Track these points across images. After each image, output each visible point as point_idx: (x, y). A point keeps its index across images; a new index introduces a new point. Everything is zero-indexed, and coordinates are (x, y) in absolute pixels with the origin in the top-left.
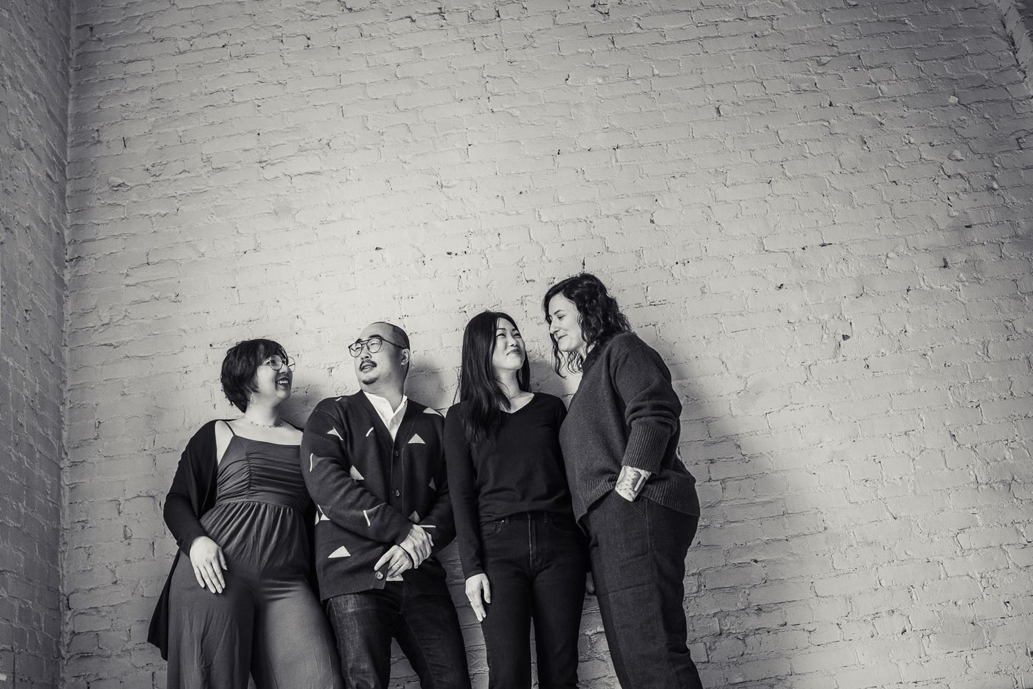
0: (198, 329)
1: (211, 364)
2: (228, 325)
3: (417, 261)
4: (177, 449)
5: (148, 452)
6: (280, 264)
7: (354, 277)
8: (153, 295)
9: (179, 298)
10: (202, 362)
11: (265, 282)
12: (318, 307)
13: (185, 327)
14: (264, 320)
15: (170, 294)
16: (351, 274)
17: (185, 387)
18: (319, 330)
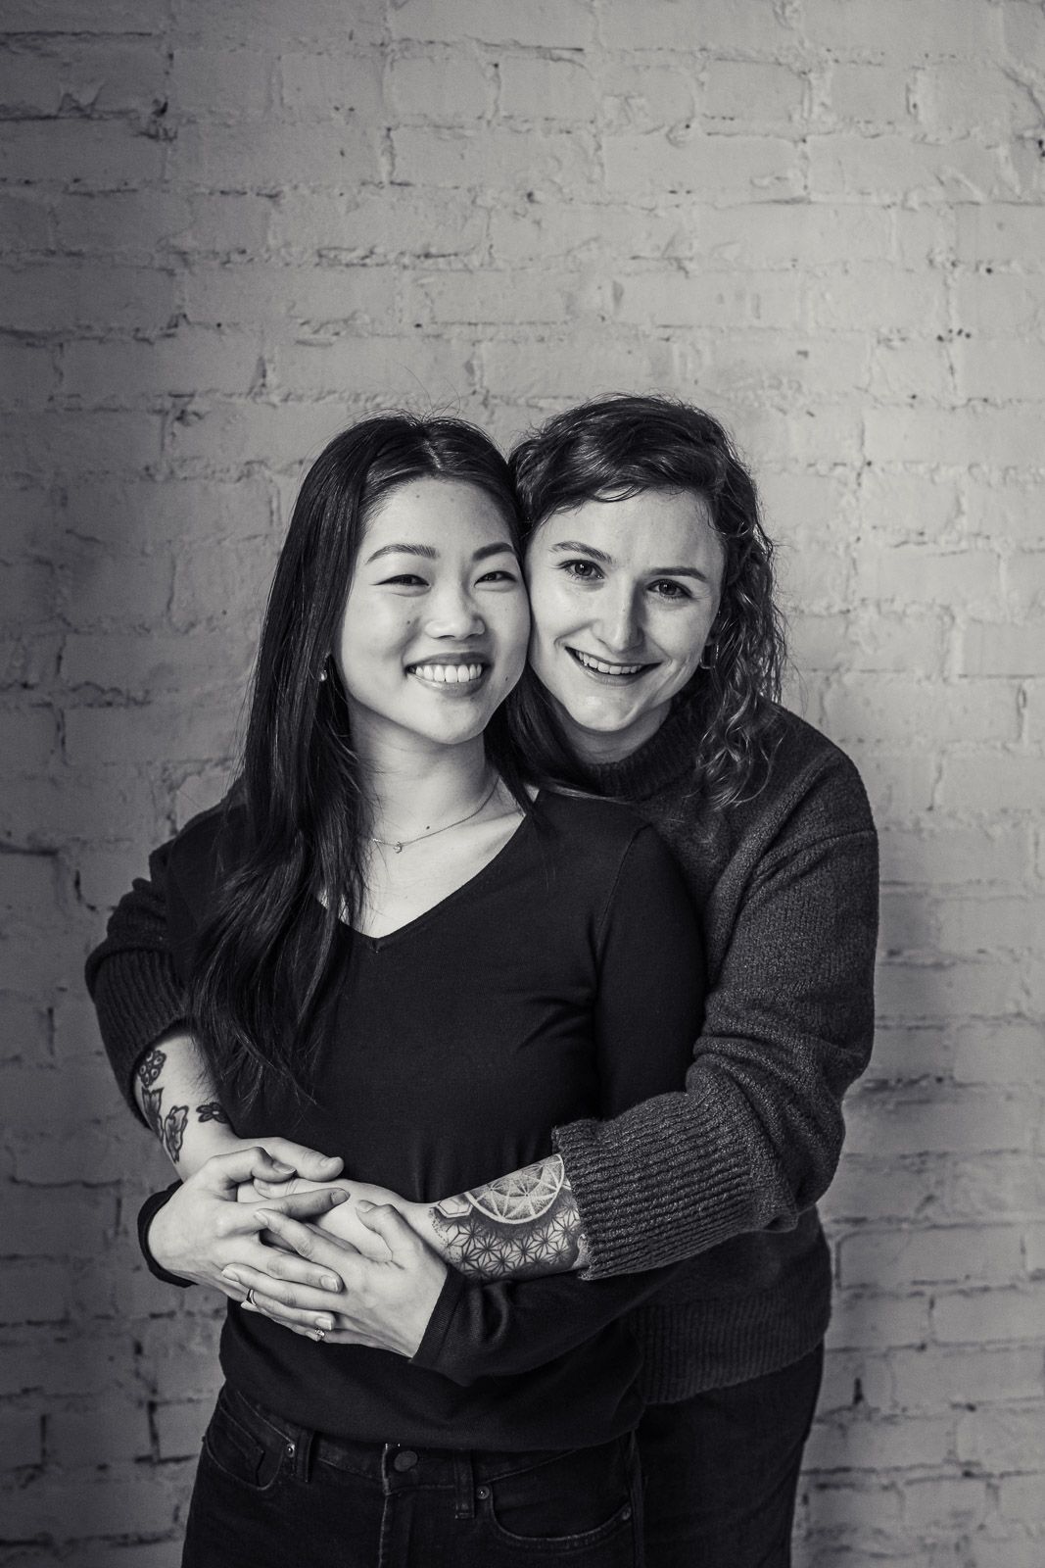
0: (235, 257)
1: (275, 399)
2: (346, 257)
3: (1021, 138)
4: (140, 695)
5: (35, 696)
6: (545, 53)
7: (805, 157)
8: (68, 95)
9: (168, 122)
10: (245, 389)
11: (489, 116)
12: (671, 244)
13: (188, 242)
14: (475, 261)
15: (134, 103)
16: (795, 142)
17: (181, 474)
18: (668, 332)
